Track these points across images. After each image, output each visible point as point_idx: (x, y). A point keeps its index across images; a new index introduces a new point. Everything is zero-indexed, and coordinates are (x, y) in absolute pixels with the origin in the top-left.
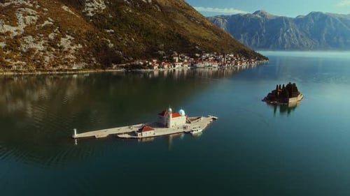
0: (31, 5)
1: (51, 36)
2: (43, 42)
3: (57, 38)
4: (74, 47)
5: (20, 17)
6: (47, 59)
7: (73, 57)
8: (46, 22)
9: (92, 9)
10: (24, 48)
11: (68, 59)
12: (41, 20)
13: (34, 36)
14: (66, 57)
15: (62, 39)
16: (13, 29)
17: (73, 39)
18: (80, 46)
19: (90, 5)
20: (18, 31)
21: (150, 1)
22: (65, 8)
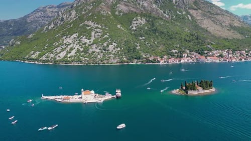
0: (100, 27)
1: (105, 44)
2: (99, 48)
3: (108, 46)
4: (114, 50)
5: (93, 34)
6: (99, 56)
7: (113, 56)
8: (105, 36)
10: (90, 51)
11: (110, 57)
12: (102, 36)
13: (97, 45)
15: (110, 45)
16: (88, 41)
17: (116, 45)
18: (119, 49)
19: (135, 22)
20: (90, 42)
21: (184, 13)
22: (119, 26)
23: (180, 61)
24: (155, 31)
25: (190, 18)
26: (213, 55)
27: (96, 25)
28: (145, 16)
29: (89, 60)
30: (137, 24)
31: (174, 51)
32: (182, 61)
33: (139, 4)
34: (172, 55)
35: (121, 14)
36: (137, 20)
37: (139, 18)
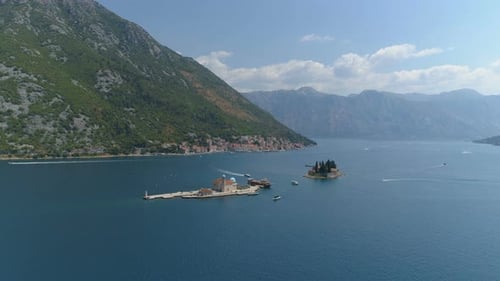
0: (35, 79)
1: (63, 116)
2: (52, 123)
3: (70, 119)
4: (89, 129)
5: (23, 92)
6: (59, 141)
7: (90, 140)
8: (55, 99)
9: (106, 84)
10: (31, 129)
11: (84, 143)
12: (47, 99)
13: (42, 116)
14: (81, 140)
15: (75, 119)
16: (15, 108)
17: (87, 118)
18: (96, 127)
20: (20, 109)
22: (75, 82)
23: (208, 150)
24: (147, 98)
25: (185, 84)
27: (24, 75)
28: (118, 69)
29: (35, 147)
31: (192, 135)
32: (211, 151)
34: (192, 142)
35: (65, 59)
36: (106, 74)
37: (108, 71)
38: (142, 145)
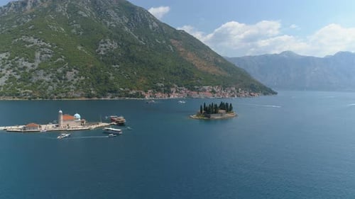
0: (50, 46)
1: (60, 71)
2: (50, 75)
3: (64, 73)
4: (75, 80)
5: (38, 55)
6: (51, 87)
7: (74, 87)
8: (59, 59)
9: (104, 49)
10: (34, 79)
11: (69, 89)
12: (54, 59)
13: (45, 70)
14: (68, 87)
15: (68, 72)
16: (29, 65)
17: (77, 72)
18: (83, 78)
19: (103, 45)
20: (33, 66)
21: (164, 42)
22: (79, 48)
23: (169, 96)
24: (132, 59)
25: (172, 49)
26: (205, 90)
27: (43, 43)
28: (116, 38)
29: (34, 92)
30: (105, 47)
31: (159, 85)
32: (172, 97)
33: (106, 23)
34: (158, 90)
35: (81, 33)
36: (106, 42)
37: (108, 40)
38: (114, 91)
